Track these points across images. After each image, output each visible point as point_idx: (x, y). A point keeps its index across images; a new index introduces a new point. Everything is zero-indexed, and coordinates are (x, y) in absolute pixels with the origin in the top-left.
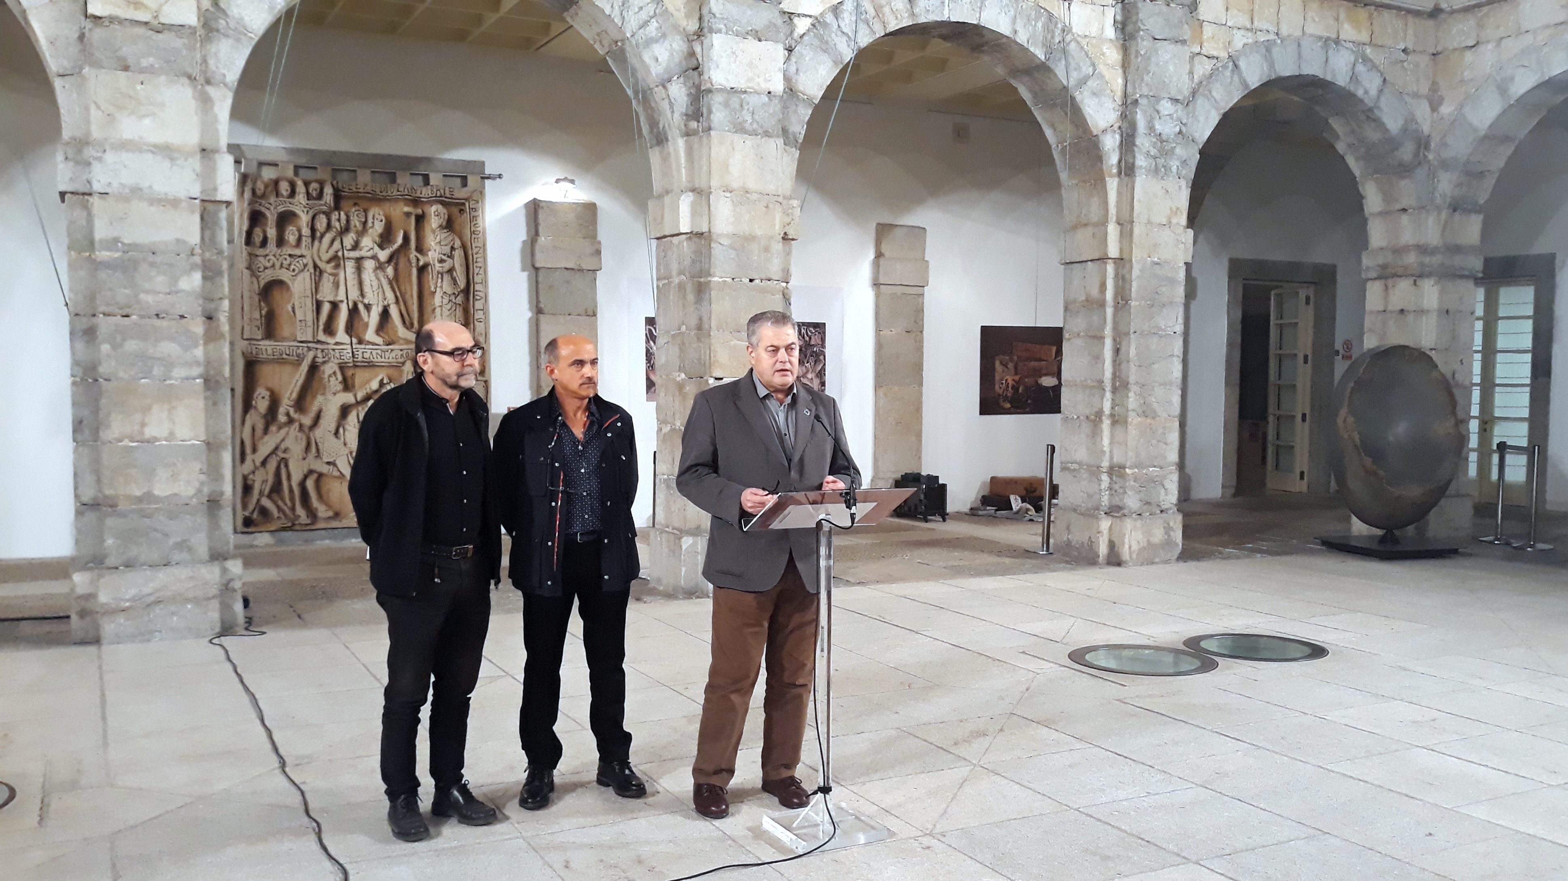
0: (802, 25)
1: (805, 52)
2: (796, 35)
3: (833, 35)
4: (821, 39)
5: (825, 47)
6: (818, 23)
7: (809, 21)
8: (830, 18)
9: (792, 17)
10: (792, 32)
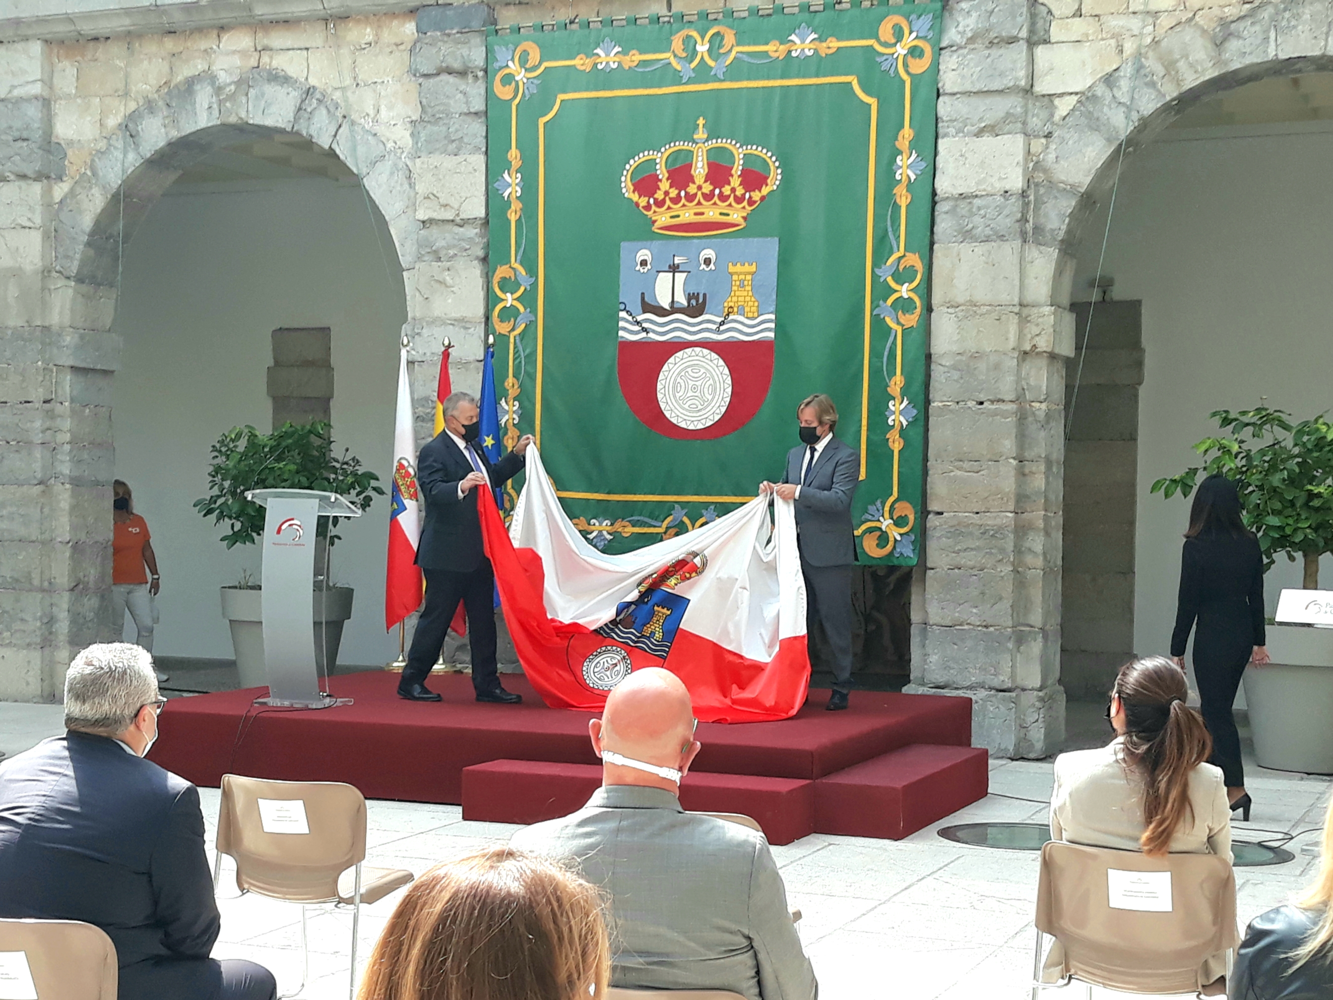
0: (1064, 106)
1: (1067, 136)
2: (1057, 118)
3: (1106, 109)
4: (1089, 115)
5: (1094, 124)
6: (1087, 98)
7: (1075, 98)
8: (1101, 90)
9: (1053, 98)
10: (1052, 115)
